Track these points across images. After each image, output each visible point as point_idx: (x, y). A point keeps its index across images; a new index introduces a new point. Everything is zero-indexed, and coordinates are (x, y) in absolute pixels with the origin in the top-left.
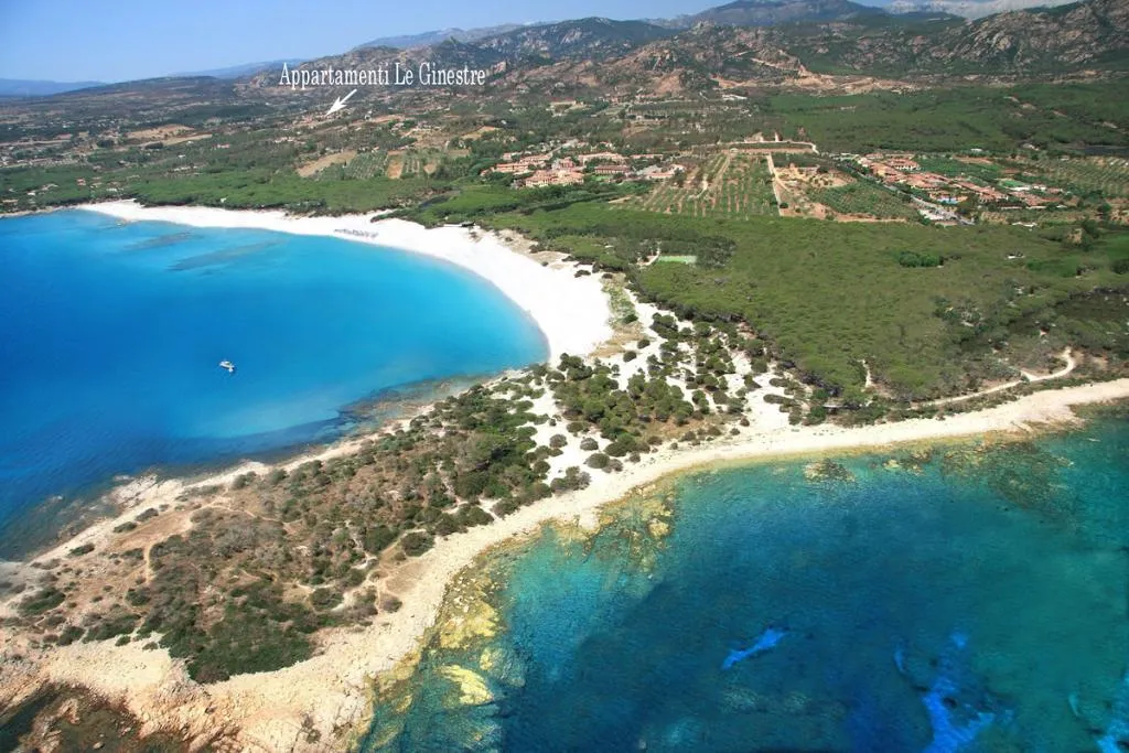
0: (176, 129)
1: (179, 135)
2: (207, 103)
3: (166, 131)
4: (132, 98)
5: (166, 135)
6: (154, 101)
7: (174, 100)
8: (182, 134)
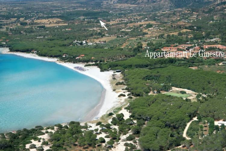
0: (55, 20)
1: (56, 23)
2: (85, 9)
3: (51, 20)
4: (55, 4)
5: (50, 22)
6: (63, 6)
7: (72, 7)
8: (58, 23)
